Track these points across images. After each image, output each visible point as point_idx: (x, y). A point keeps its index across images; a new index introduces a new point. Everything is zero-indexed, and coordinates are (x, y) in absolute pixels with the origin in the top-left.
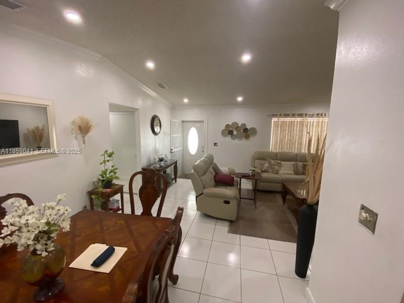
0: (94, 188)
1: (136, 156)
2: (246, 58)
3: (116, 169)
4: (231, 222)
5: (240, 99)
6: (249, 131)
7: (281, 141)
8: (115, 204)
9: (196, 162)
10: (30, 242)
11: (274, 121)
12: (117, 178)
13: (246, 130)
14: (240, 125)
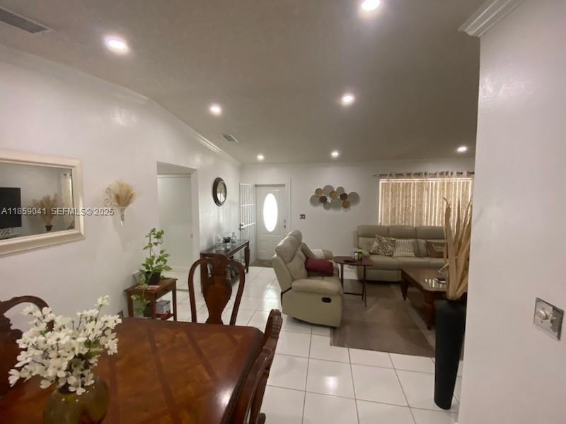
0: (134, 284)
1: (192, 236)
2: (348, 99)
3: (167, 255)
4: (333, 328)
5: (335, 154)
6: (349, 197)
7: (394, 210)
8: (164, 307)
9: (279, 242)
10: (62, 374)
11: (382, 184)
12: (168, 269)
13: (344, 196)
14: (335, 190)
